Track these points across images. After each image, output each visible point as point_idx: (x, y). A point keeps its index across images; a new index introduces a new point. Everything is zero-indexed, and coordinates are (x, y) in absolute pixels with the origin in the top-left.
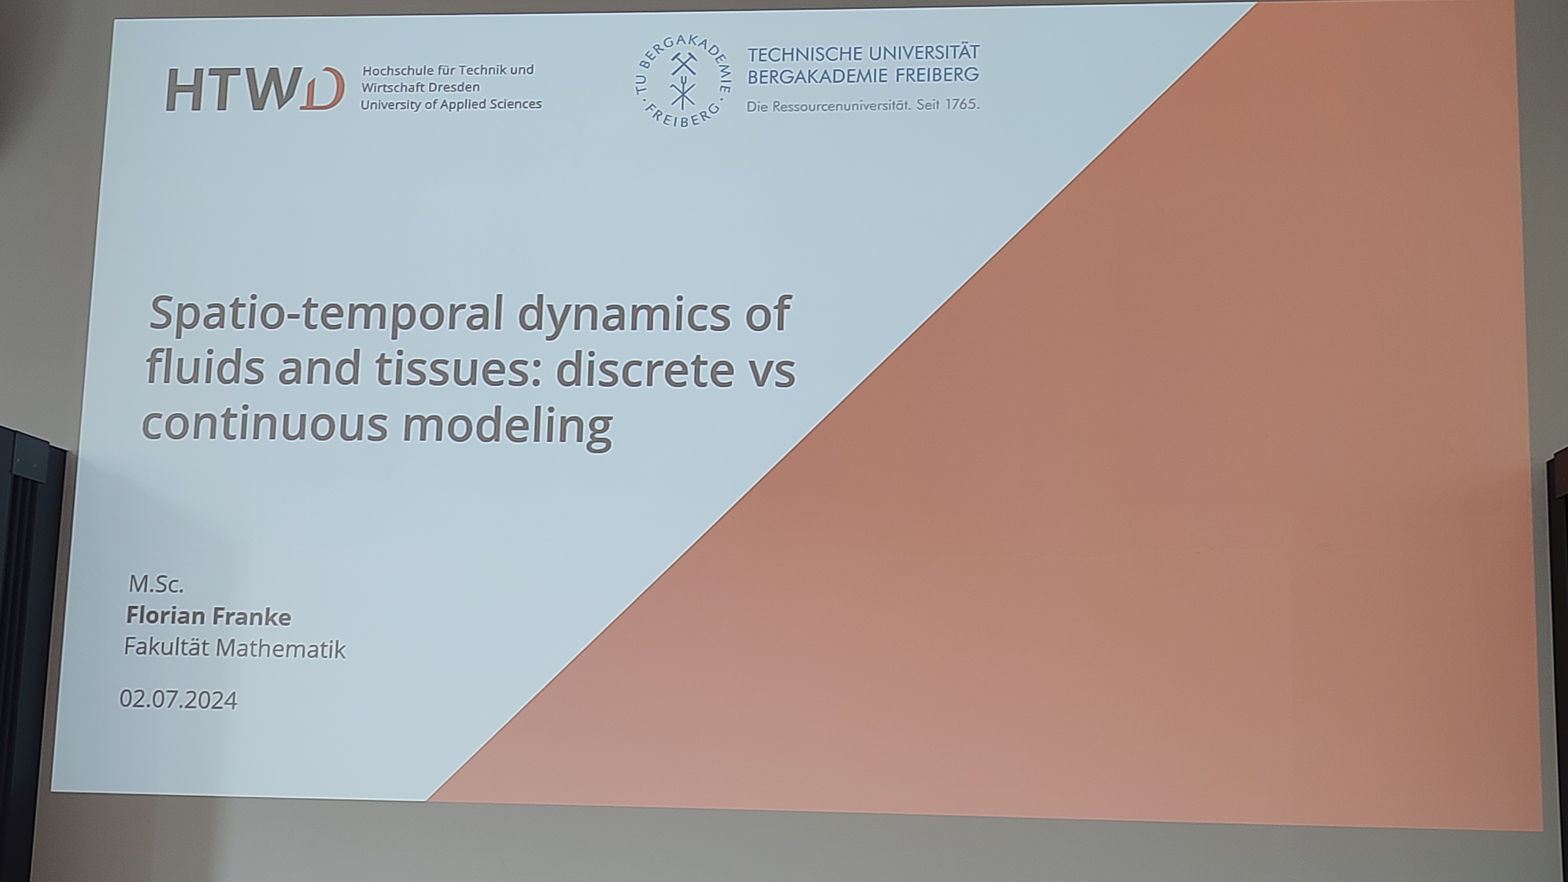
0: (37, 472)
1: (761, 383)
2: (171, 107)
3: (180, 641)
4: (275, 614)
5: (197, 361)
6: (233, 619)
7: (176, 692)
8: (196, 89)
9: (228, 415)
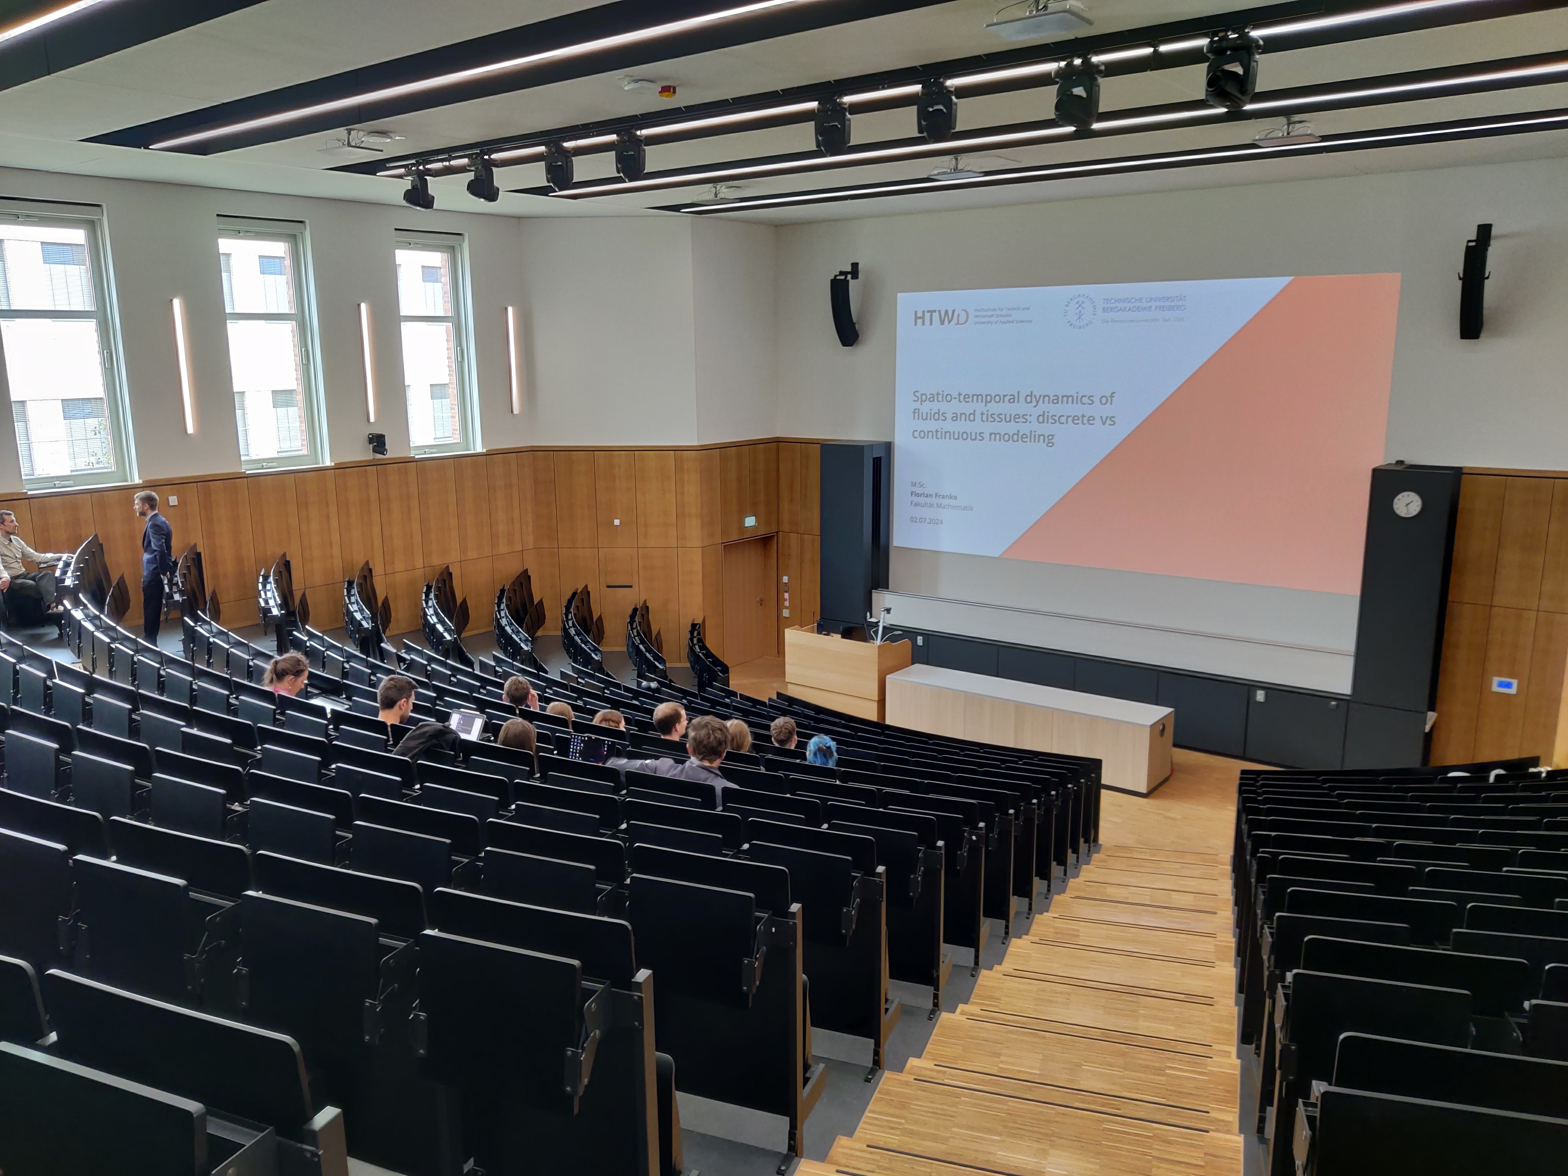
1: (1104, 424)
2: (916, 324)
3: (926, 503)
4: (953, 496)
5: (927, 413)
6: (941, 497)
7: (926, 519)
8: (923, 318)
9: (937, 431)
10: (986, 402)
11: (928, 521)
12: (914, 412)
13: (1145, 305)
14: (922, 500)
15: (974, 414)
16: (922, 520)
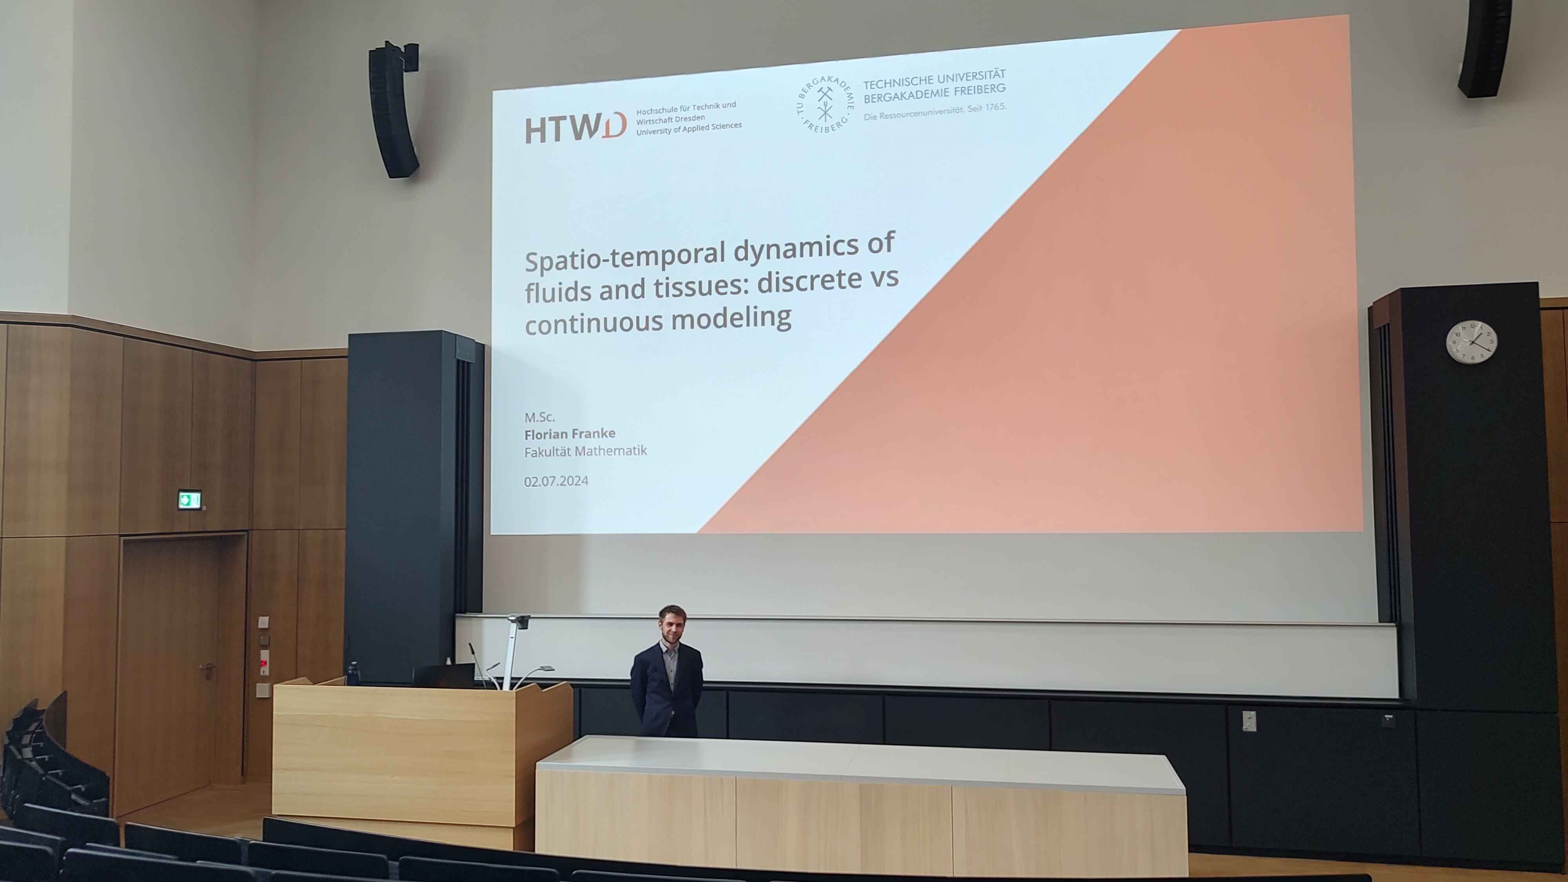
0: (469, 357)
1: (878, 284)
2: (529, 140)
3: (555, 448)
4: (606, 432)
5: (553, 289)
6: (583, 435)
7: (554, 477)
8: (542, 130)
9: (573, 320)
10: (664, 262)
11: (559, 480)
12: (529, 290)
13: (936, 86)
14: (548, 444)
15: (643, 287)
16: (547, 481)
